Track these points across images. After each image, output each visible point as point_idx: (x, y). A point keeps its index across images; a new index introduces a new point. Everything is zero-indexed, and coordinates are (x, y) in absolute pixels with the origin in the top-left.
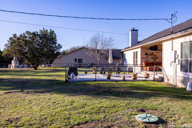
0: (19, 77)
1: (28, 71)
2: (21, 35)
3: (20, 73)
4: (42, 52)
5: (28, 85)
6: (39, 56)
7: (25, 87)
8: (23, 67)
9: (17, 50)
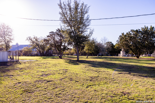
0: (126, 63)
1: (132, 59)
2: (127, 33)
3: (127, 60)
4: (143, 45)
5: (133, 69)
6: (141, 48)
7: (131, 70)
8: (128, 56)
9: (125, 44)
